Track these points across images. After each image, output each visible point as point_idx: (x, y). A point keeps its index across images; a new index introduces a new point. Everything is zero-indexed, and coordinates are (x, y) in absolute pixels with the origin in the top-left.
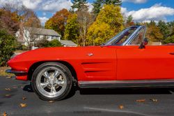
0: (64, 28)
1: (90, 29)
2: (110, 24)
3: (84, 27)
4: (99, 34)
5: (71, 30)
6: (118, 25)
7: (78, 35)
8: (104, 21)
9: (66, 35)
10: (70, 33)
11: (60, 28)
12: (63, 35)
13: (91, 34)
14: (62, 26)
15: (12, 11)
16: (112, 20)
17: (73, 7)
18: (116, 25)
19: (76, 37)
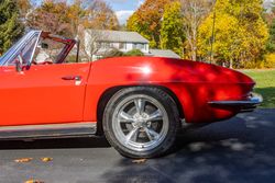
0: (159, 27)
1: (203, 28)
2: (238, 17)
3: (193, 25)
4: (218, 35)
5: (170, 30)
6: (251, 17)
7: (184, 40)
8: (227, 11)
9: (163, 41)
10: (169, 37)
11: (152, 27)
12: (157, 40)
13: (204, 36)
14: (155, 24)
16: (242, 8)
18: (248, 17)
19: (180, 43)
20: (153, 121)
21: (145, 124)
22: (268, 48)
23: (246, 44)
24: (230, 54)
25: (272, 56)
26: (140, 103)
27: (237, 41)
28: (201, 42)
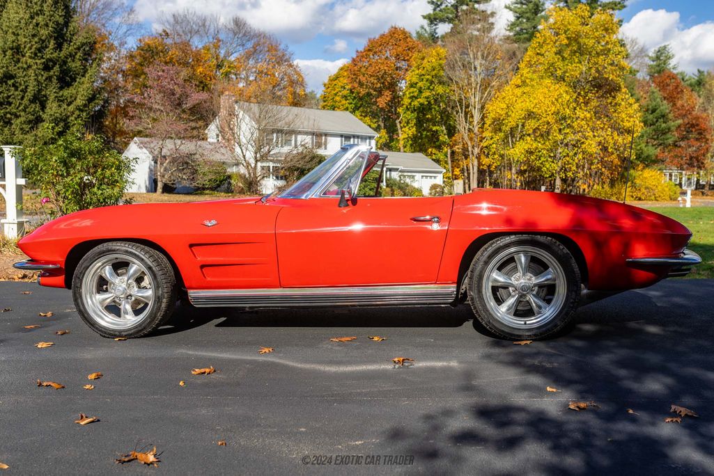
0: (395, 101)
1: (496, 108)
2: (575, 85)
3: (475, 100)
4: (532, 124)
5: (422, 110)
6: (604, 87)
7: (451, 131)
8: (551, 72)
9: (406, 132)
10: (419, 123)
11: (382, 102)
12: (392, 130)
13: (498, 125)
14: (387, 96)
15: (197, 43)
17: (432, 20)
18: (599, 87)
19: (444, 138)
20: (540, 286)
21: (530, 289)
22: (638, 157)
23: (592, 147)
24: (556, 167)
25: (648, 173)
26: (523, 259)
27: (571, 138)
28: (491, 139)
